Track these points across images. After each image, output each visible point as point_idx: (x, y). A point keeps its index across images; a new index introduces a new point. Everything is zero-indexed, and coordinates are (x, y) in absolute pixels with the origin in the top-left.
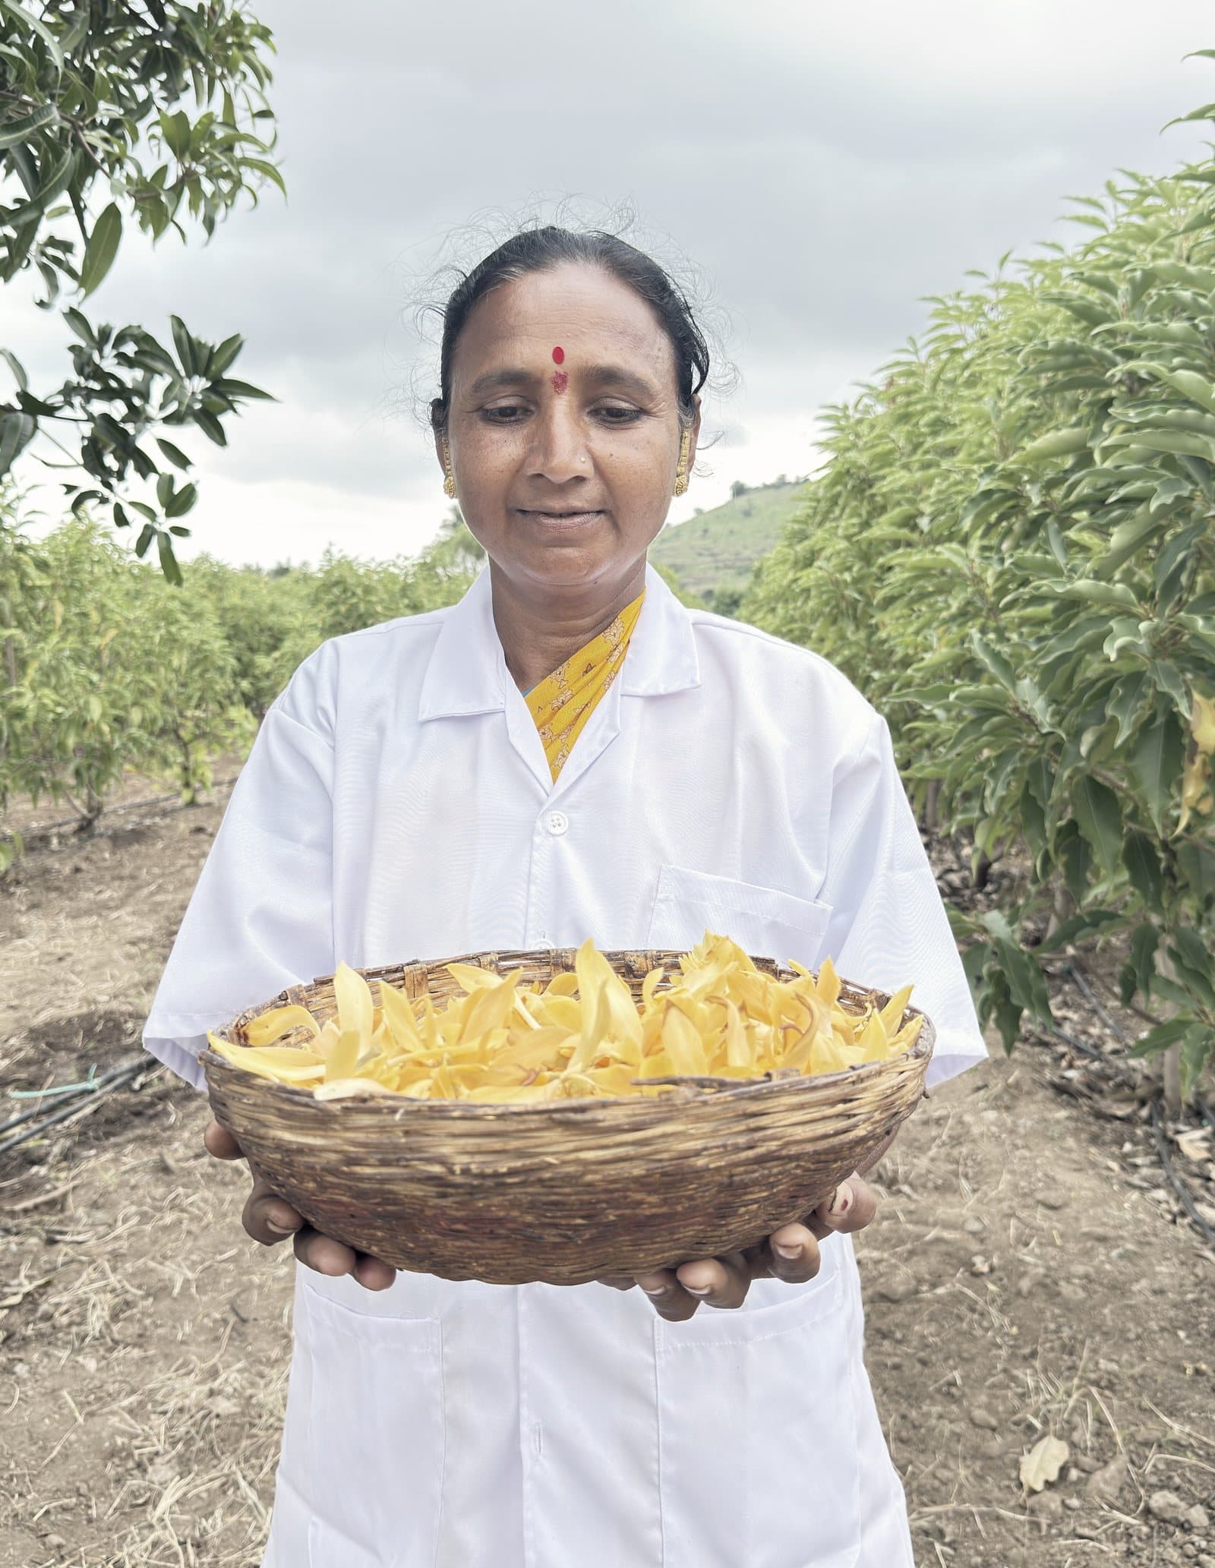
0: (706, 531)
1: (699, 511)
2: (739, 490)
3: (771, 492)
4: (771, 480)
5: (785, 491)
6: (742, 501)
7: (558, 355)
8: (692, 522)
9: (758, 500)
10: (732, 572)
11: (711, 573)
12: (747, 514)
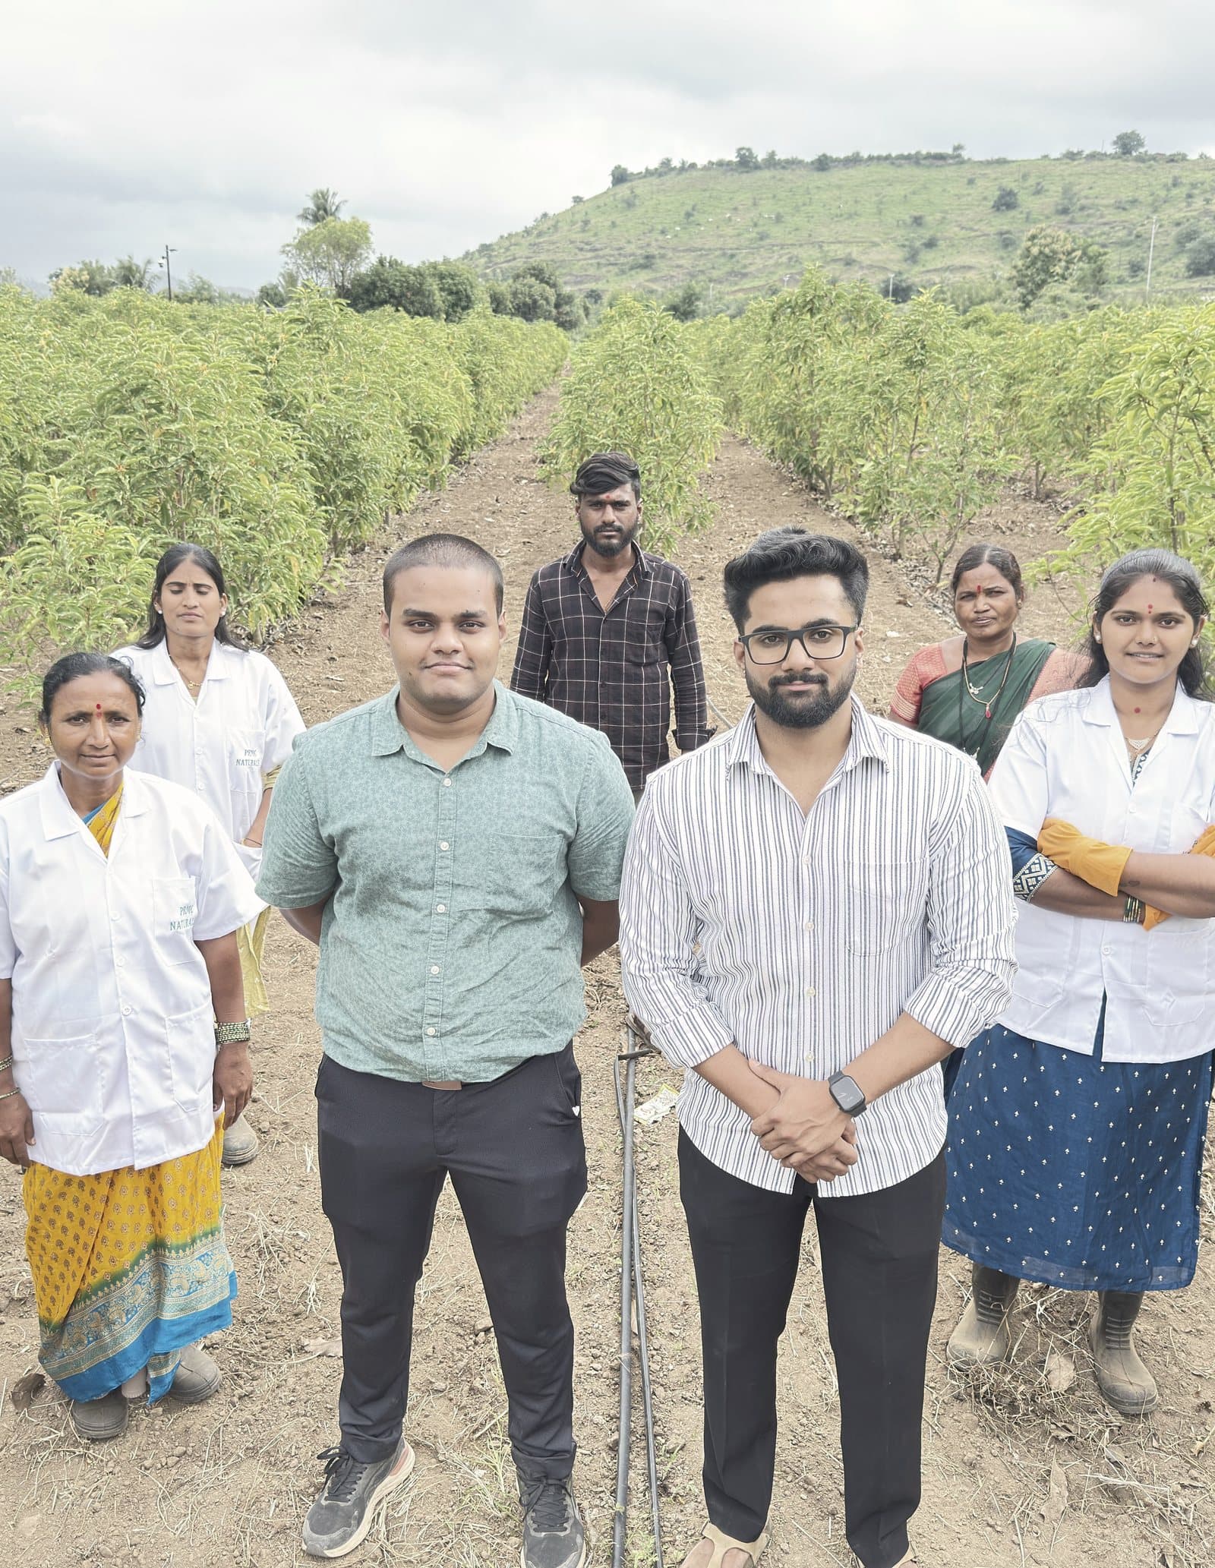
0: (586, 222)
1: (578, 200)
2: (620, 177)
3: (655, 180)
4: (654, 164)
5: (670, 180)
6: (624, 190)
7: (98, 706)
8: (571, 212)
9: (641, 188)
10: (615, 269)
11: (592, 271)
12: (630, 204)
